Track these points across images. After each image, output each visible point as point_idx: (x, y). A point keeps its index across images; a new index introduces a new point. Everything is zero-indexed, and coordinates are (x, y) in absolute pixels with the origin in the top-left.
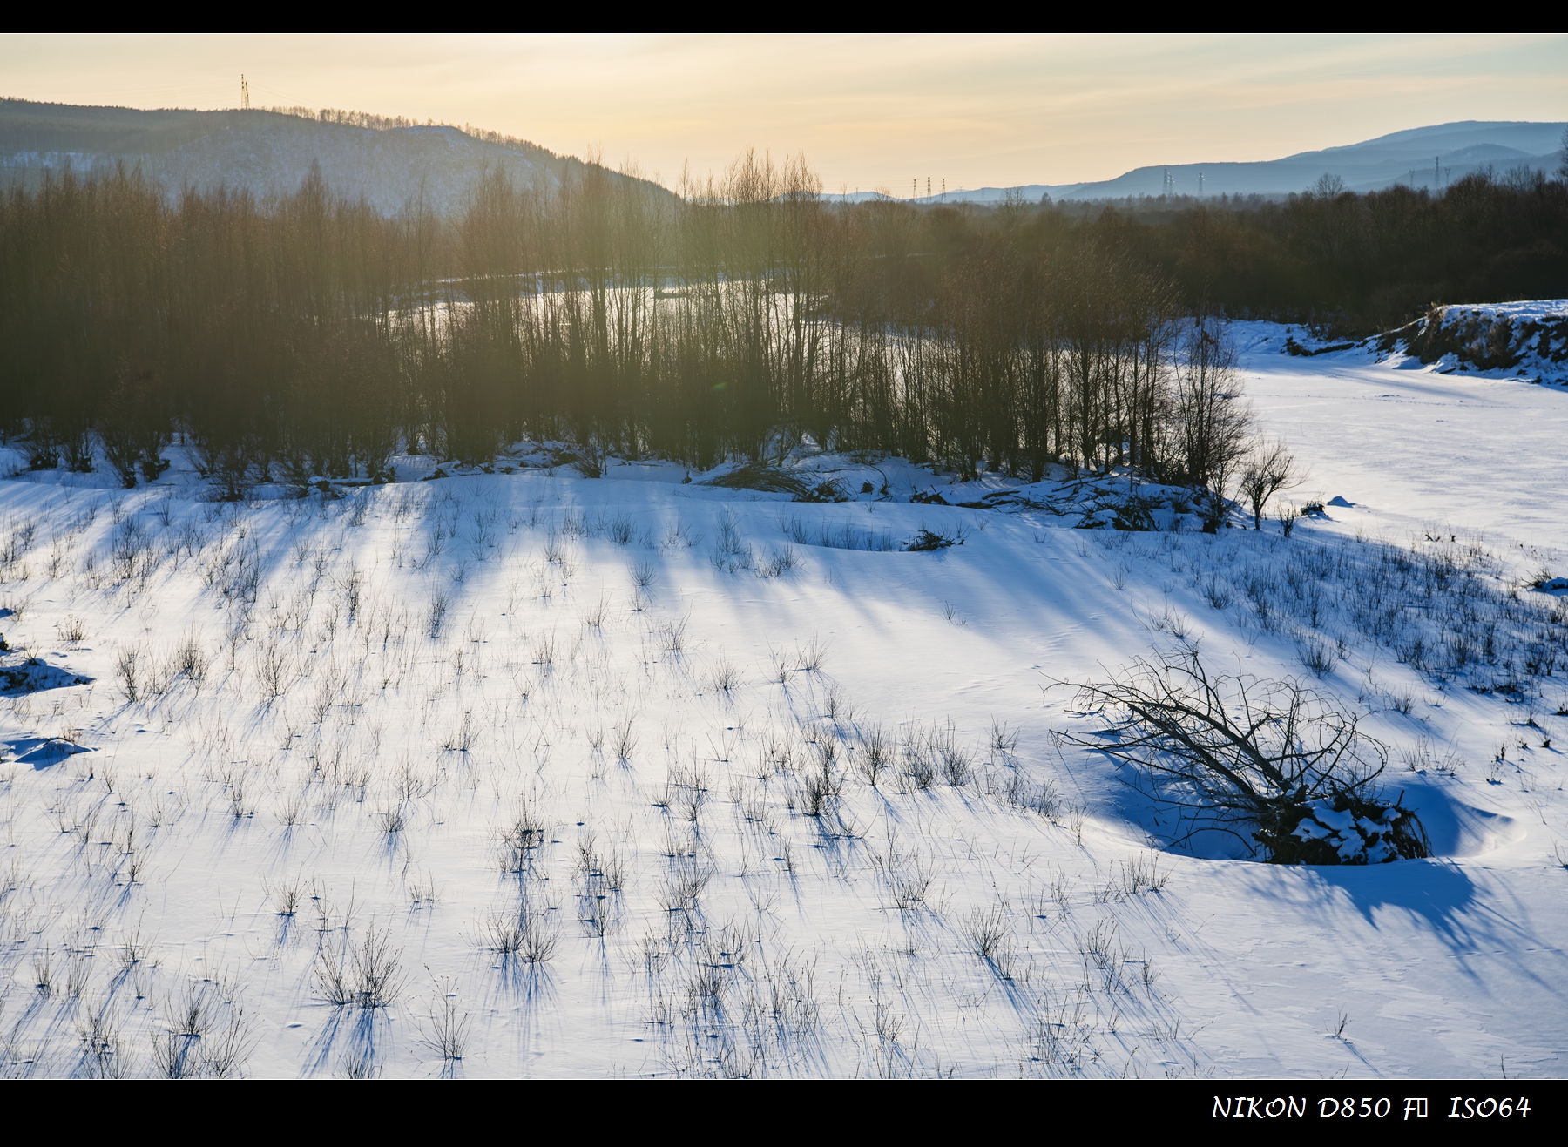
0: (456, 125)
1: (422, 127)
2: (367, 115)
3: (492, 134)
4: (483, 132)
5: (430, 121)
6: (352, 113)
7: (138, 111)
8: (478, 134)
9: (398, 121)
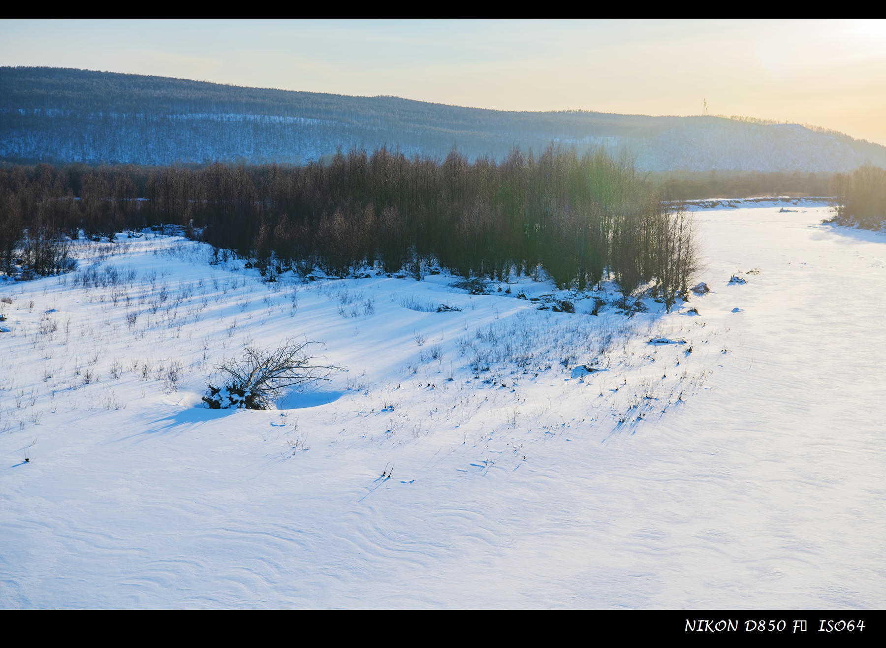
0: (800, 123)
1: (782, 125)
2: (755, 118)
3: (820, 128)
4: (815, 127)
5: (787, 121)
6: (747, 118)
7: (651, 117)
8: (812, 128)
9: (771, 121)
